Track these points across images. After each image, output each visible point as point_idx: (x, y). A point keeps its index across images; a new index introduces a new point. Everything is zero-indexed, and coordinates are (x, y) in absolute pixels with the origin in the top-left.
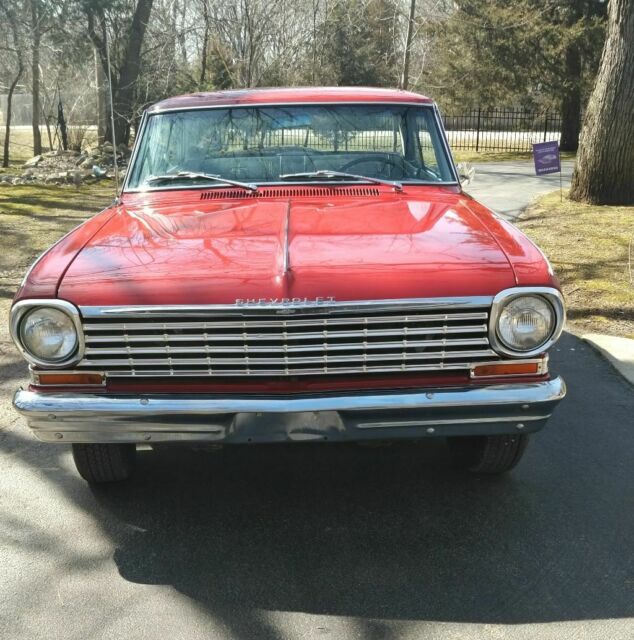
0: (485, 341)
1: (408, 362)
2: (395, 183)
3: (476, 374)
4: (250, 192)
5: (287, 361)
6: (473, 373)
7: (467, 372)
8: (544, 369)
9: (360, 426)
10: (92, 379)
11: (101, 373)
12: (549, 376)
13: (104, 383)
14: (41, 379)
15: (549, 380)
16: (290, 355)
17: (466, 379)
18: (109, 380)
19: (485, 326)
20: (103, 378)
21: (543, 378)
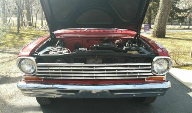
0: (150, 71)
1: (128, 76)
2: (121, 29)
3: (147, 80)
4: (85, 31)
5: (94, 75)
6: (146, 79)
7: (144, 79)
8: (165, 79)
9: (115, 94)
10: (39, 79)
11: (42, 77)
12: (166, 81)
13: (43, 80)
14: (26, 79)
15: (166, 82)
16: (96, 74)
17: (144, 81)
18: (44, 79)
19: (150, 67)
20: (42, 79)
21: (164, 81)
